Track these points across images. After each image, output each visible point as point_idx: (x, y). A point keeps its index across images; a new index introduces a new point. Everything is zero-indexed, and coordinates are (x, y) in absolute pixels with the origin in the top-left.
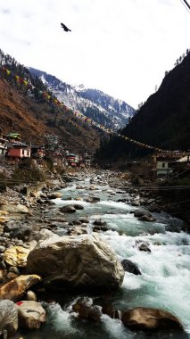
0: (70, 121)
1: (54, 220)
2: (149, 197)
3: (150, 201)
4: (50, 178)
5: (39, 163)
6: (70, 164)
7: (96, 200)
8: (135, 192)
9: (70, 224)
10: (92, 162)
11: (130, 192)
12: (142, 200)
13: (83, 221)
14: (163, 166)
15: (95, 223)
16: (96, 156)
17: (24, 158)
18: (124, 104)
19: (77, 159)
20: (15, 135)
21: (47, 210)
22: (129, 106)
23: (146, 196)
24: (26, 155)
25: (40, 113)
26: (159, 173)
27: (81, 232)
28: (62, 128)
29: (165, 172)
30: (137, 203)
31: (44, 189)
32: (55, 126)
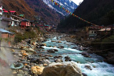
0: (46, 9)
1: (47, 56)
2: (87, 46)
3: (87, 48)
4: (39, 36)
5: (34, 29)
6: (46, 30)
7: (62, 47)
8: (79, 44)
9: (54, 58)
10: (57, 29)
11: (77, 44)
12: (84, 48)
13: (60, 57)
14: (92, 32)
15: (66, 58)
16: (58, 26)
17: (28, 26)
18: (72, 2)
19: (50, 28)
20: (22, 15)
21: (42, 51)
22: (74, 3)
23: (85, 46)
24: (28, 25)
25: (32, 5)
26: (90, 35)
27: (60, 61)
28: (42, 12)
29: (93, 35)
30: (82, 49)
31: (37, 41)
32: (39, 12)
